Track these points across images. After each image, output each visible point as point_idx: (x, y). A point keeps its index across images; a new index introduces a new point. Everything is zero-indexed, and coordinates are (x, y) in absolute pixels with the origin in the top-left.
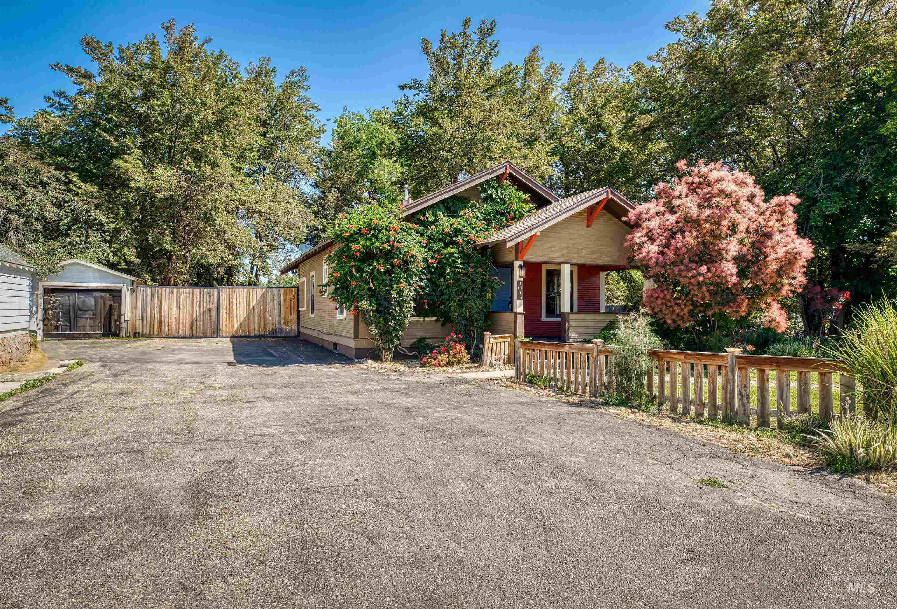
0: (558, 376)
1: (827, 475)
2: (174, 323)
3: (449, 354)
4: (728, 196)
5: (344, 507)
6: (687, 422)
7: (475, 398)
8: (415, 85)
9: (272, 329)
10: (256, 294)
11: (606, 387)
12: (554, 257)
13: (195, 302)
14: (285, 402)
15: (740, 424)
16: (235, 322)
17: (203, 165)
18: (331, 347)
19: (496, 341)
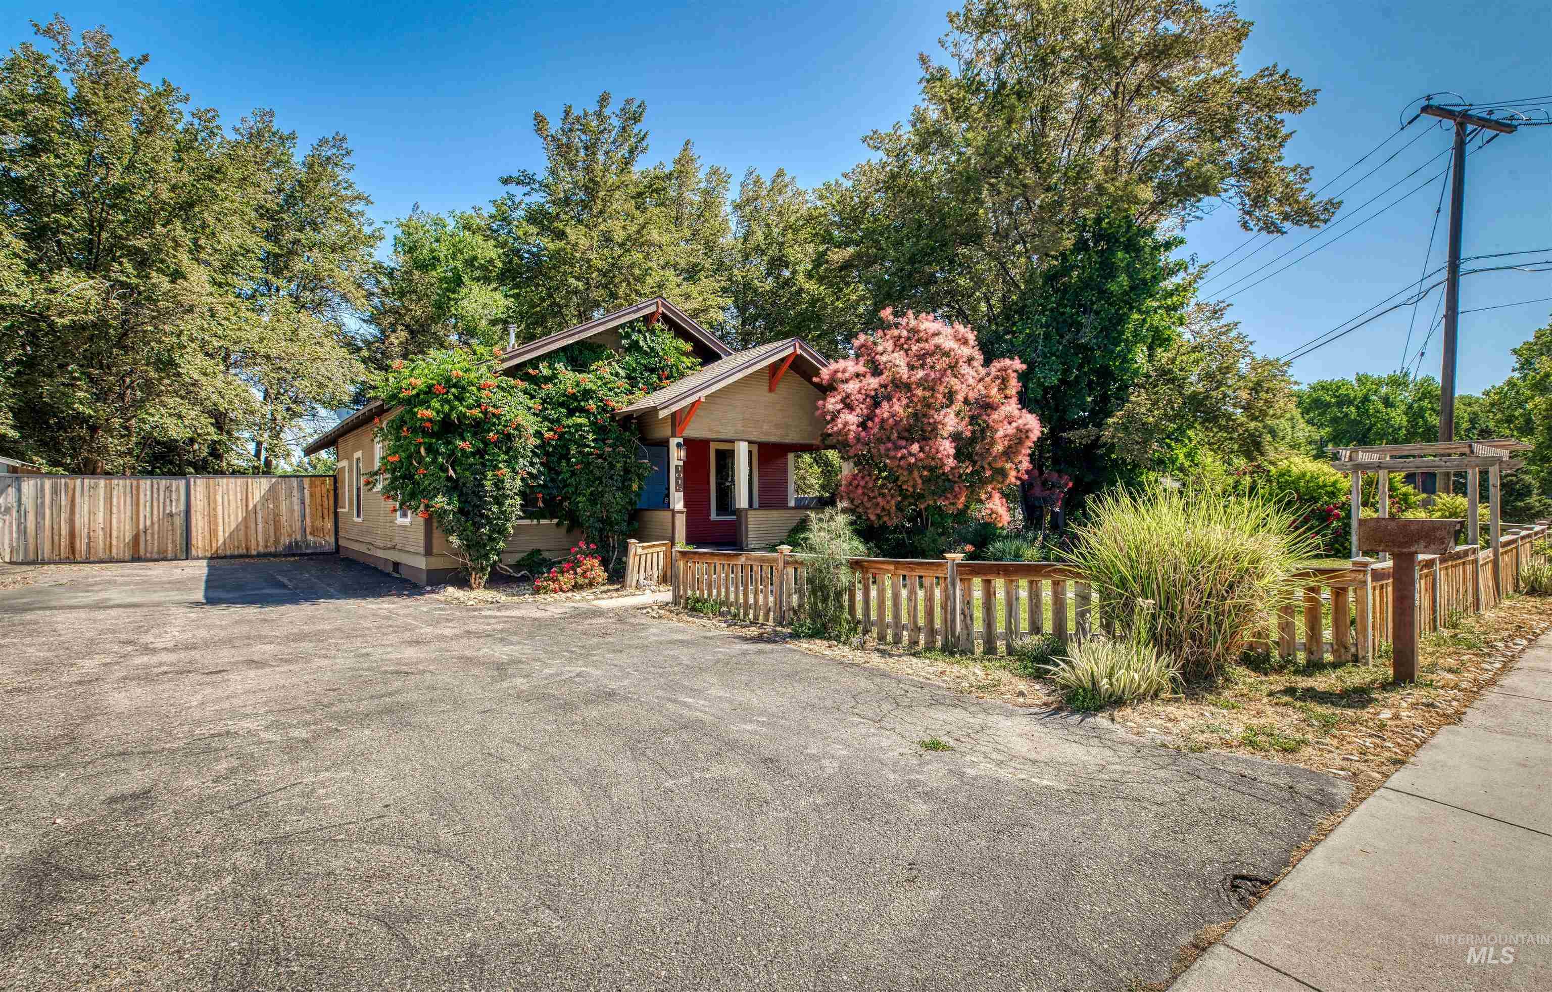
0: (732, 598)
1: (1067, 716)
2: (101, 537)
3: (576, 573)
4: (947, 354)
5: (353, 864)
6: (900, 656)
7: (611, 640)
8: (525, 180)
9: (290, 543)
10: (260, 487)
11: (795, 612)
12: (727, 432)
13: (142, 501)
14: (285, 668)
15: (963, 653)
16: (221, 533)
17: (154, 274)
18: (390, 569)
19: (646, 551)
